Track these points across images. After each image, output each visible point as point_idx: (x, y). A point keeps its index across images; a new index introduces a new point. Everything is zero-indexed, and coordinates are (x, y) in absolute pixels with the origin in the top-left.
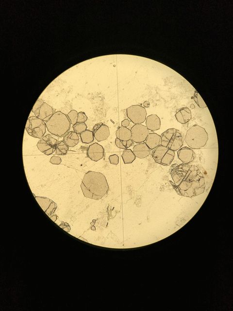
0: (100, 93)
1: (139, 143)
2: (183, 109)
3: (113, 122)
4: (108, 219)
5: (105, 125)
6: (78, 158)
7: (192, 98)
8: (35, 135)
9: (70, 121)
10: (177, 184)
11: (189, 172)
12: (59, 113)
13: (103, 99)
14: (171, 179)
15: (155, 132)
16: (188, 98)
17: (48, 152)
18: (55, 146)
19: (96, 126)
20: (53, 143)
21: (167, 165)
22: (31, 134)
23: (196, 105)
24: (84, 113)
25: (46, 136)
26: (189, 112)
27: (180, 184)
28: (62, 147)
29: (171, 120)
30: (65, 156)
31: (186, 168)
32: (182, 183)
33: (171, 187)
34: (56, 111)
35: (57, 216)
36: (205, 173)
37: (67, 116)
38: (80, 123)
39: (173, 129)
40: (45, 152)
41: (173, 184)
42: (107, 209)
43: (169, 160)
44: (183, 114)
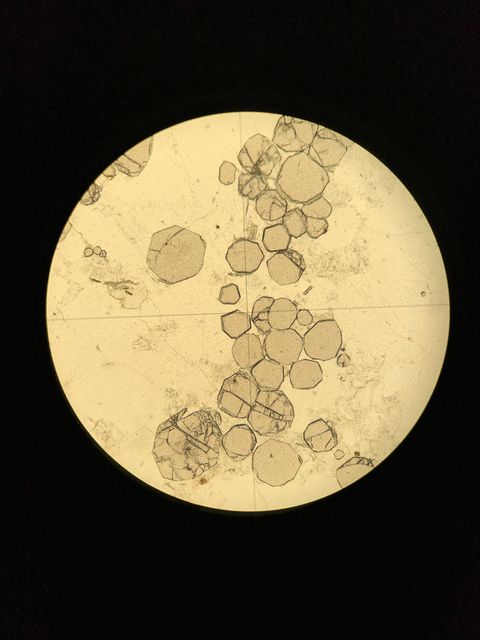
0: (366, 265)
1: (264, 347)
2: (334, 435)
3: (306, 292)
4: (107, 283)
5: (300, 275)
6: (232, 219)
7: (357, 453)
8: (279, 130)
9: (310, 201)
10: (180, 424)
11: (206, 449)
12: (326, 180)
13: (355, 270)
14: (190, 411)
15: (287, 379)
16: (357, 445)
17: (245, 158)
18: (256, 171)
19: (297, 257)
20: (263, 168)
21: (219, 402)
22: (282, 121)
23: (343, 461)
24: (326, 231)
25: (277, 152)
26: (329, 448)
27: (180, 430)
28: (255, 186)
29: (312, 411)
30: (237, 192)
31: (213, 441)
32: (181, 434)
33: (174, 412)
34: (330, 174)
35: (112, 177)
36: (203, 481)
37: (320, 196)
38: (305, 222)
39: (293, 414)
40: (245, 150)
41: (180, 415)
42: (129, 281)
43: (229, 409)
44: (323, 435)
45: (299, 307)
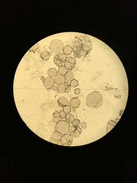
0: (41, 106)
1: (65, 78)
2: (41, 57)
3: (56, 96)
4: (113, 89)
5: (58, 100)
6: (80, 113)
7: (34, 53)
8: (71, 140)
9: (59, 121)
10: (85, 52)
11: (77, 47)
12: (56, 128)
13: (44, 104)
14: (83, 56)
15: (57, 70)
16: (35, 55)
17: (80, 131)
18: (76, 127)
19: (60, 105)
20: (74, 128)
21: (75, 60)
22: (71, 143)
23: (38, 50)
24: (54, 114)
25: (71, 134)
26: (42, 53)
28: (75, 123)
29: (49, 62)
30: (80, 121)
31: (75, 49)
32: (84, 49)
33: (88, 55)
34: (55, 130)
35: (117, 119)
36: (76, 37)
37: (57, 123)
38: (60, 115)
39: (54, 61)
40: (80, 133)
41: (86, 55)
42: (107, 90)
43: (72, 59)
44: (45, 56)
45: (57, 91)
